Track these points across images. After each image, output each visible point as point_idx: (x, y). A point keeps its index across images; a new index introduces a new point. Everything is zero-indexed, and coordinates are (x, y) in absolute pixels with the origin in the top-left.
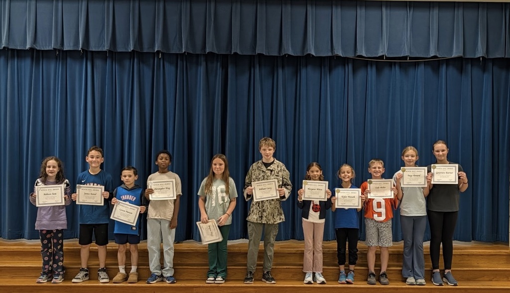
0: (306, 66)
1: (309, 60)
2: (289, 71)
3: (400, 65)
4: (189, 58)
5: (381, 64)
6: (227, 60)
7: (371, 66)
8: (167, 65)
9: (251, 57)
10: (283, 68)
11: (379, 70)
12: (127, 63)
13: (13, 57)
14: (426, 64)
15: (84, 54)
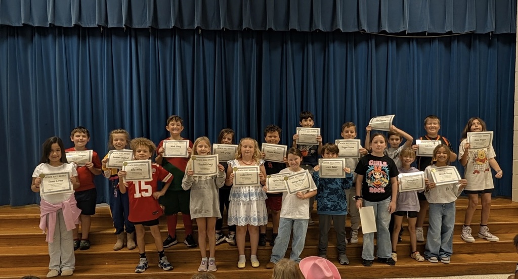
0: (334, 42)
2: (318, 46)
3: (418, 40)
4: (228, 35)
5: (401, 39)
6: (261, 36)
7: (392, 42)
8: (205, 41)
9: (284, 33)
10: (313, 43)
11: (398, 46)
12: (169, 40)
13: (60, 35)
14: (440, 39)
15: (128, 32)
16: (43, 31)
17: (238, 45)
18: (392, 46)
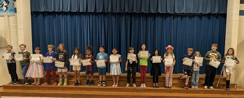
0: (158, 17)
1: (158, 14)
2: (152, 18)
3: (189, 16)
4: (120, 14)
5: (182, 16)
6: (132, 15)
8: (112, 17)
9: (140, 14)
10: (150, 17)
11: (182, 18)
12: (100, 16)
13: (64, 14)
14: (197, 16)
15: (86, 13)
16: (59, 13)
17: (124, 18)
18: (179, 18)
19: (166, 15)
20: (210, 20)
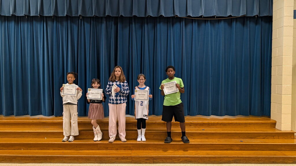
0: (160, 22)
1: (161, 19)
2: (150, 26)
3: (211, 21)
4: (96, 20)
5: (201, 20)
6: (117, 20)
7: (195, 22)
8: (85, 23)
9: (130, 18)
10: (147, 24)
11: (199, 25)
12: (65, 23)
13: (5, 21)
14: (225, 20)
15: (42, 18)
17: (104, 26)
18: (195, 26)
19: (174, 20)
20: (245, 26)
